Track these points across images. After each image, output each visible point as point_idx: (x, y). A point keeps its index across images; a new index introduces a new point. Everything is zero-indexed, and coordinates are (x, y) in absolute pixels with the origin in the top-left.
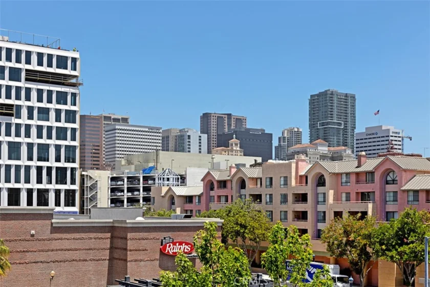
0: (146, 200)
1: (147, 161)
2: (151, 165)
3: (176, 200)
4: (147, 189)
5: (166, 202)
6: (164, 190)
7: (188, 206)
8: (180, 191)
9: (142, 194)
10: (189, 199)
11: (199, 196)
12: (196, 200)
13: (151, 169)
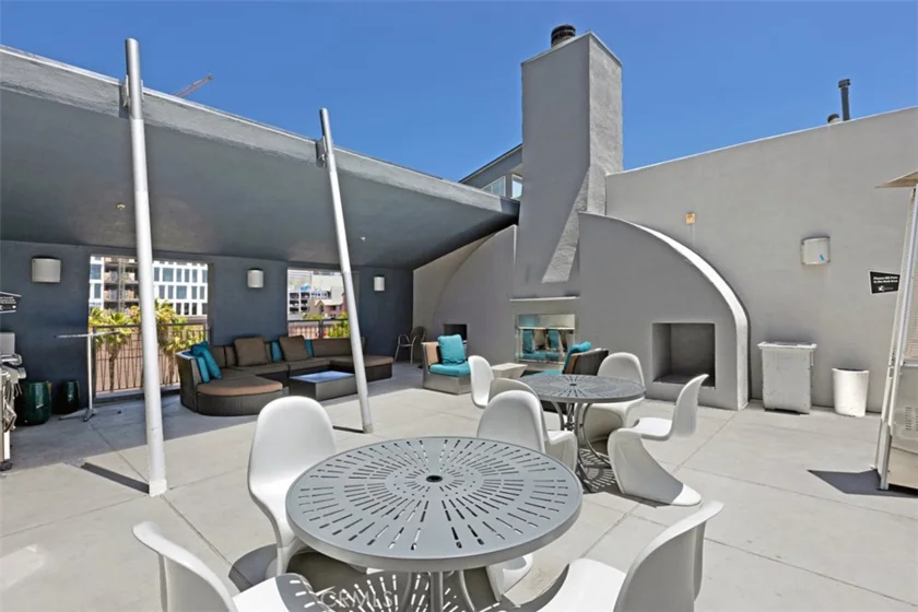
0: (304, 309)
1: (303, 282)
2: (306, 285)
3: (325, 309)
4: (304, 302)
5: (318, 309)
6: (317, 302)
7: (333, 312)
8: (327, 302)
9: (300, 305)
10: (334, 307)
11: (341, 306)
12: (338, 308)
13: (307, 288)
